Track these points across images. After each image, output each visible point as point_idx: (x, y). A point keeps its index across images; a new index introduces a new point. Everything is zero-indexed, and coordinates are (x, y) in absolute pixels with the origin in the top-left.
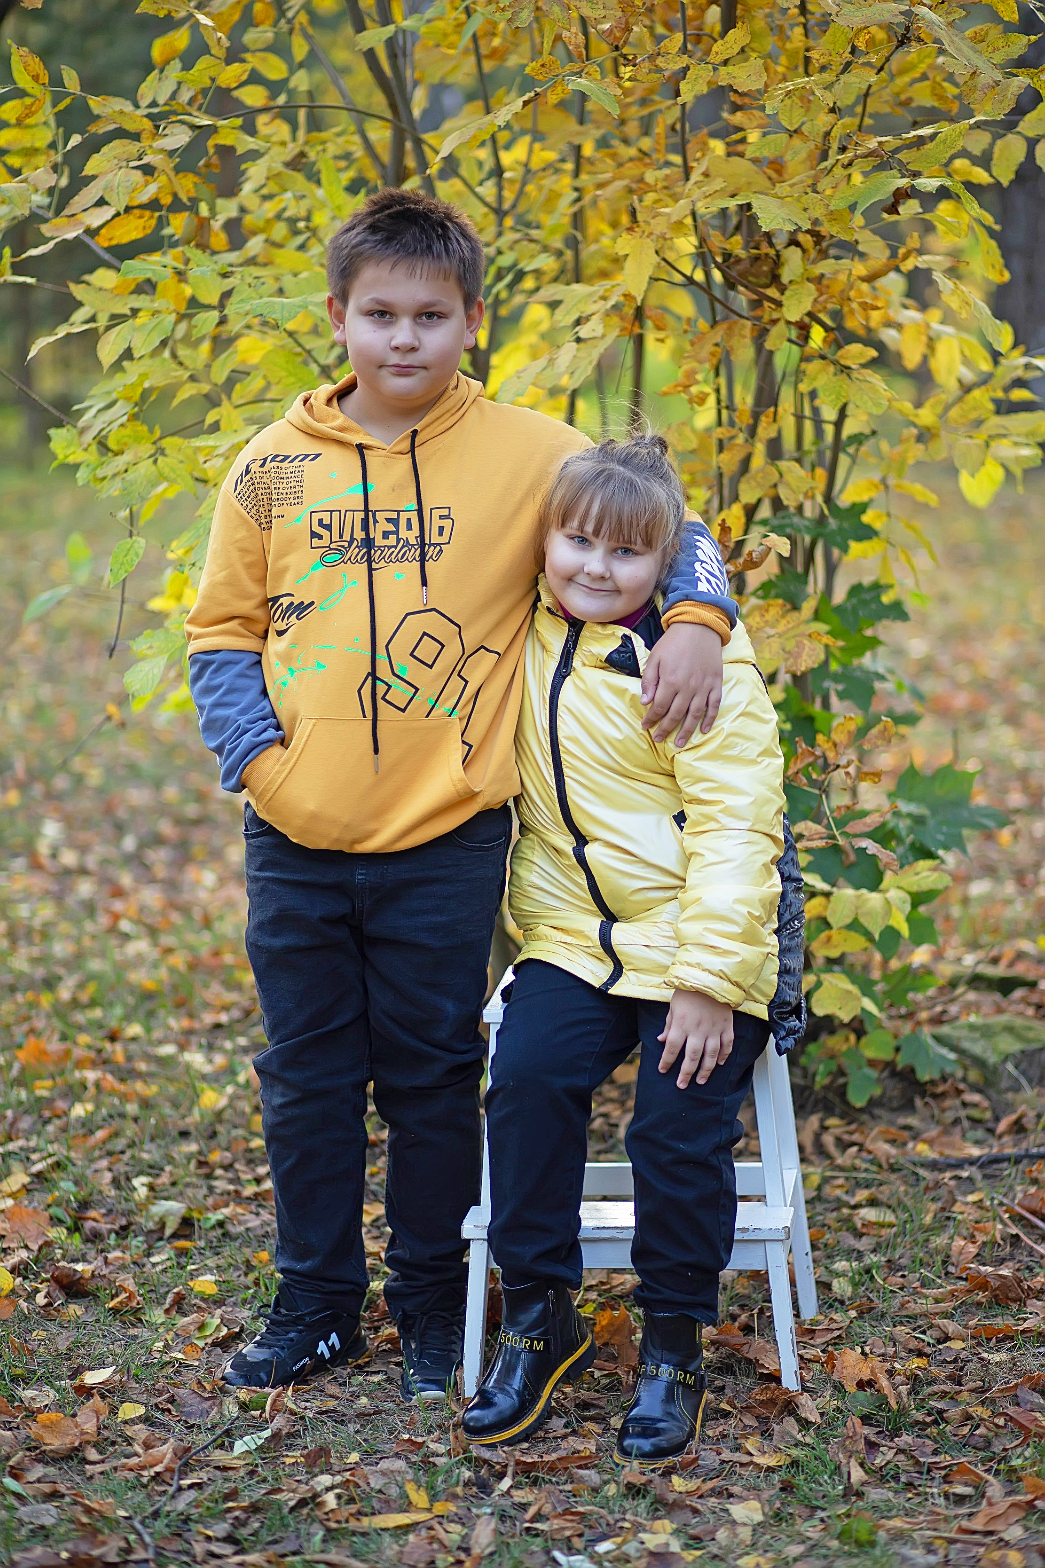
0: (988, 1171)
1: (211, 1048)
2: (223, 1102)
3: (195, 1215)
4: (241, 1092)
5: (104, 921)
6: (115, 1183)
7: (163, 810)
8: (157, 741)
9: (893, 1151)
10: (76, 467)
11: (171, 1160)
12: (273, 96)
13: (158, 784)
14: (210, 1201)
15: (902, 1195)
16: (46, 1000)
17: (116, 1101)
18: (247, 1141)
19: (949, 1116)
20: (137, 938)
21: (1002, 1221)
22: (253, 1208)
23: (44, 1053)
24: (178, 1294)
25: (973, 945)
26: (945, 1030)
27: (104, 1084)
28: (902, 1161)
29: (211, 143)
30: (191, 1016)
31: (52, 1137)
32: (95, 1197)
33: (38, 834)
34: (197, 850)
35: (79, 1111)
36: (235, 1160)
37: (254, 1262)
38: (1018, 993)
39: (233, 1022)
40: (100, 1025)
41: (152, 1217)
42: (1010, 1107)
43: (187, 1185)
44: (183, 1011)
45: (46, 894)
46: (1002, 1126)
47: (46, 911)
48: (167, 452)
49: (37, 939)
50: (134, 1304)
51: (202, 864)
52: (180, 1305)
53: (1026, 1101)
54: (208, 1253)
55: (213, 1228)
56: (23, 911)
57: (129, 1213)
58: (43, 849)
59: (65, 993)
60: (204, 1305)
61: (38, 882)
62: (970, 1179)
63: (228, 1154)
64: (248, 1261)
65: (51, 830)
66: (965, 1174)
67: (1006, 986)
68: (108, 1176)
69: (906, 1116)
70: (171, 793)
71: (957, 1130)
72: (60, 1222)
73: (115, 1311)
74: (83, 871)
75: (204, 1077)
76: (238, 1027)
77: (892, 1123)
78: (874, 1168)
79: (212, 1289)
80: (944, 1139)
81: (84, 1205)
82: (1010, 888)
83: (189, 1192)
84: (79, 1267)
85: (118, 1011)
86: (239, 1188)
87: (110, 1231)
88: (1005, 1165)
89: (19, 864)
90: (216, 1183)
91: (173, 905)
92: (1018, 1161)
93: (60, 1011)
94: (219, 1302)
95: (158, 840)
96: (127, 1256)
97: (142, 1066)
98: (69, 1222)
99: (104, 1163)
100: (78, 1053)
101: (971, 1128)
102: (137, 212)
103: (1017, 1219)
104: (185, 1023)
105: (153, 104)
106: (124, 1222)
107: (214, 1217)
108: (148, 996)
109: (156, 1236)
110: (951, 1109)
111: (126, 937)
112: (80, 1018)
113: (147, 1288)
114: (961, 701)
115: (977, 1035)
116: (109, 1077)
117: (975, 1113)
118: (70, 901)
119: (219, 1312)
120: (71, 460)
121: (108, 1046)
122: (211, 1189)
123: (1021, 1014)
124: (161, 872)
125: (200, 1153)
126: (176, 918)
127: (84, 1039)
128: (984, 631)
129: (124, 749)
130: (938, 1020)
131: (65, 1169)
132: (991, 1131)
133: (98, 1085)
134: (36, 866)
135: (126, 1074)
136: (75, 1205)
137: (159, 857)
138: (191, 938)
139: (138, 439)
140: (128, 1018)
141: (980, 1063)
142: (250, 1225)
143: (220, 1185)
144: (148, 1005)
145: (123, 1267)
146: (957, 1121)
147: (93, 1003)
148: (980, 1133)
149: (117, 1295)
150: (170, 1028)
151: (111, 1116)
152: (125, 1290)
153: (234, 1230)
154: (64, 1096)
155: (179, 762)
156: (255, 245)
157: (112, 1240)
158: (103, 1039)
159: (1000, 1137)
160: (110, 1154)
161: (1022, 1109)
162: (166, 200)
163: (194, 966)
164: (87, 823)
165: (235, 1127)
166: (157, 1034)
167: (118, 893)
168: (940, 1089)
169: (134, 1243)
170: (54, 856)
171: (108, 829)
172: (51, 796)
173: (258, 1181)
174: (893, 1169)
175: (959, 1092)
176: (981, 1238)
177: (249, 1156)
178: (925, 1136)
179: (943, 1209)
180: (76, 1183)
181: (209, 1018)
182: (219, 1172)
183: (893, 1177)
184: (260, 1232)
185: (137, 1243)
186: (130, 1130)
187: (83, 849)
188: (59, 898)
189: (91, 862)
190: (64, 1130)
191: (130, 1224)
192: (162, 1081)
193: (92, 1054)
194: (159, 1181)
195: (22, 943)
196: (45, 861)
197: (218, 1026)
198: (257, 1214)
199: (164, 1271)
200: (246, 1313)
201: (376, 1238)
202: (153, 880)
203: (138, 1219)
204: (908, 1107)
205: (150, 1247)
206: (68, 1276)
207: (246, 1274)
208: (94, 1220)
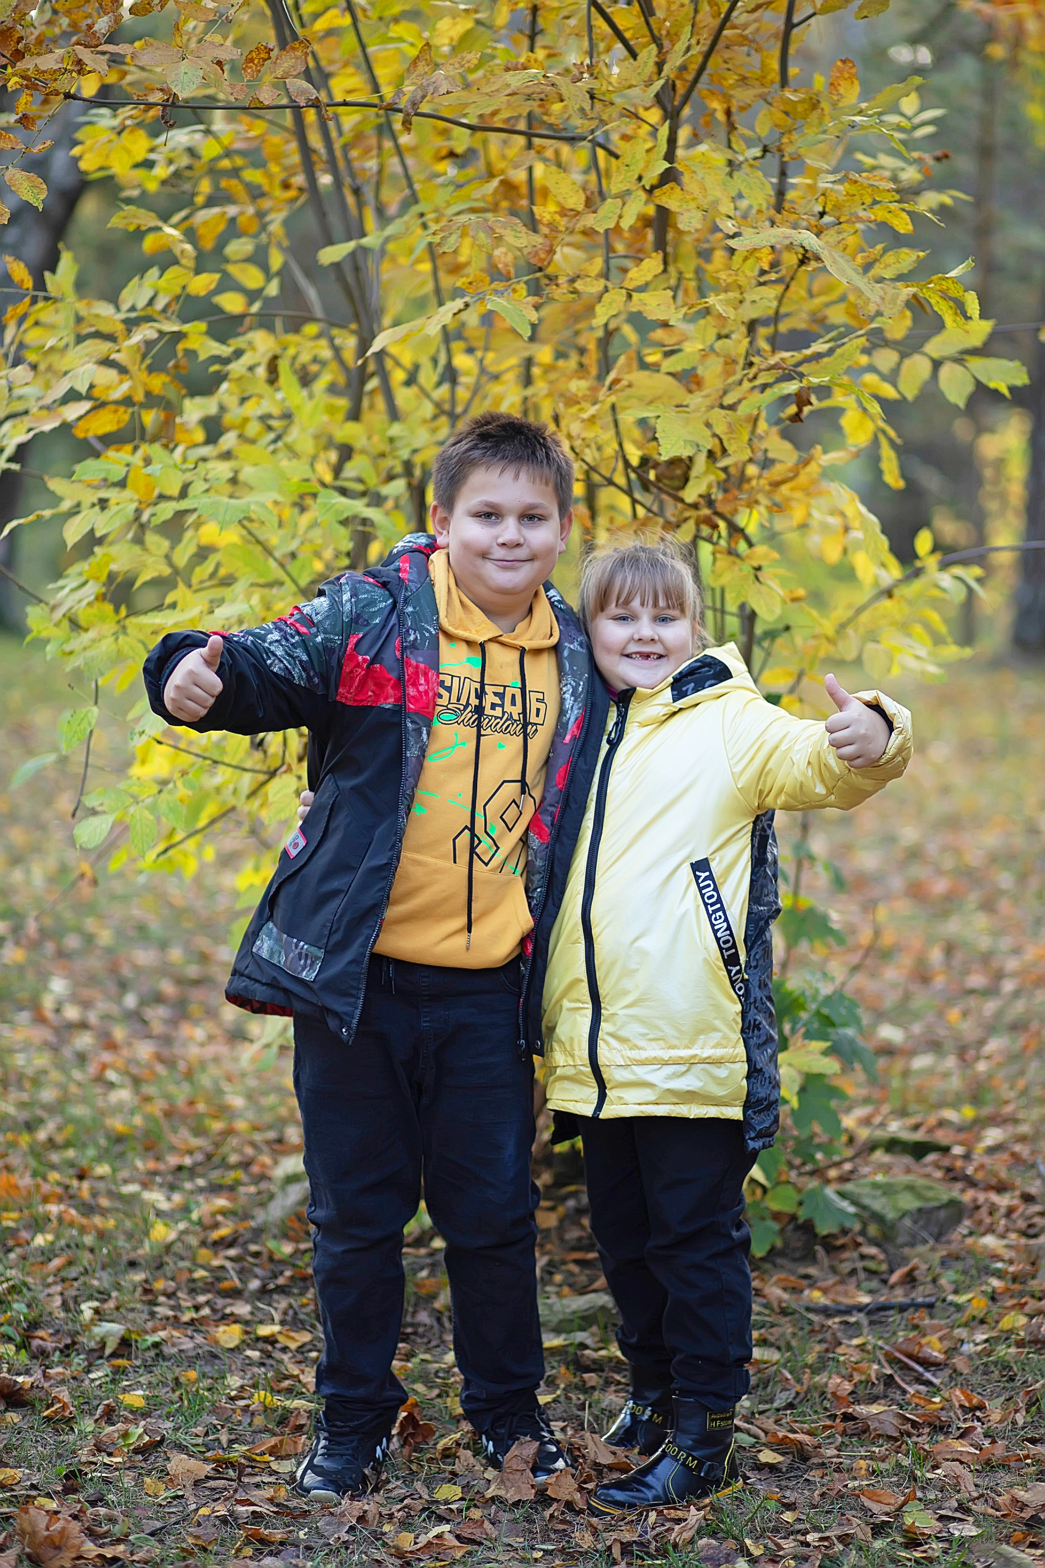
0: (875, 1318)
1: (172, 1188)
2: (172, 1236)
3: (134, 1336)
4: (192, 1228)
5: (92, 1069)
6: (65, 1306)
7: (165, 970)
8: (171, 905)
9: (786, 1296)
10: (47, 641)
11: (118, 1287)
12: (250, 303)
13: (163, 945)
14: (150, 1325)
15: (789, 1337)
16: (25, 1139)
17: (74, 1232)
18: (191, 1271)
19: (846, 1267)
20: (122, 1086)
21: (879, 1363)
22: (189, 1333)
23: (16, 1187)
24: (108, 1405)
25: (902, 1113)
26: (849, 1187)
27: (67, 1218)
28: (794, 1306)
29: (180, 347)
30: (158, 1159)
31: (11, 1264)
32: (44, 1318)
33: (46, 989)
34: (194, 1009)
35: (40, 1240)
36: (178, 1288)
37: (182, 1380)
38: (931, 1157)
39: (196, 1164)
40: (71, 1164)
41: (94, 1338)
42: (905, 1260)
43: (132, 1310)
44: (151, 1154)
45: (46, 1044)
46: (894, 1278)
47: (42, 1060)
48: (129, 631)
49: (27, 1085)
50: (67, 1414)
51: (196, 1022)
52: (109, 1415)
53: (919, 1255)
54: (141, 1371)
55: (148, 1349)
56: (19, 1060)
57: (74, 1334)
58: (48, 1003)
59: (42, 1135)
60: (131, 1416)
61: (41, 1034)
62: (857, 1323)
63: (173, 1284)
64: (177, 1379)
65: (58, 986)
66: (852, 1319)
67: (919, 1150)
68: (58, 1301)
69: (807, 1266)
70: (176, 954)
71: (854, 1279)
72: (10, 1339)
73: (48, 1419)
74: (83, 1025)
75: (159, 1214)
76: (199, 1169)
77: (793, 1273)
78: (767, 1312)
79: (139, 1403)
80: (840, 1288)
81: (34, 1325)
82: (950, 1062)
83: (131, 1316)
84: (20, 1379)
85: (91, 1152)
86: (179, 1314)
87: (55, 1349)
88: (891, 1312)
89: (24, 1016)
90: (157, 1309)
91: (160, 1058)
92: (902, 1308)
93: (37, 1152)
94: (146, 1415)
95: (159, 999)
96: (68, 1372)
97: (104, 1202)
98: (18, 1339)
99: (58, 1288)
100: (46, 1188)
101: (867, 1279)
102: (112, 407)
103: (892, 1361)
104: (152, 1165)
105: (133, 309)
106: (69, 1341)
107: (151, 1339)
108: (119, 1139)
109: (96, 1355)
110: (848, 1260)
111: (111, 1085)
112: (55, 1157)
113: (81, 1400)
114: (940, 886)
115: (879, 1193)
116: (73, 1212)
117: (871, 1265)
118: (67, 1053)
119: (143, 1423)
120: (45, 634)
121: (75, 1183)
122: (152, 1314)
123: (928, 1176)
124: (157, 1028)
125: (146, 1281)
126: (160, 1069)
127: (54, 1176)
128: (978, 821)
129: (136, 912)
130: (844, 1179)
131: (20, 1292)
132: (885, 1282)
133: (60, 1219)
134: (40, 1019)
135: (88, 1209)
136: (25, 1325)
137: (157, 1015)
138: (172, 1089)
139: (103, 619)
140: (99, 1159)
141: (878, 1218)
142: (184, 1347)
143: (163, 1311)
144: (119, 1148)
145: (63, 1382)
146: (853, 1272)
147: (67, 1145)
148: (874, 1284)
149: (52, 1405)
150: (137, 1169)
151: (68, 1246)
152: (59, 1401)
153: (168, 1350)
154: (28, 1227)
155: (187, 925)
156: (229, 440)
157: (56, 1356)
158: (71, 1177)
159: (892, 1287)
160: (63, 1280)
161: (915, 1261)
162: (139, 397)
163: (168, 1114)
164: (92, 980)
165: (182, 1259)
166: (124, 1174)
167: (111, 1046)
168: (840, 1242)
169: (76, 1360)
170: (58, 1011)
171: (113, 988)
172: (62, 954)
173: (197, 1308)
174: (784, 1312)
175: (858, 1245)
176: (857, 1378)
177: (192, 1285)
178: (819, 1284)
179: (827, 1351)
180: (29, 1306)
181: (173, 1160)
182: (162, 1299)
183: (784, 1320)
184: (193, 1354)
185: (78, 1361)
186: (86, 1258)
187: (86, 1004)
188: (55, 1049)
189: (93, 1018)
190: (24, 1258)
191: (74, 1343)
192: (121, 1216)
193: (59, 1190)
194: (106, 1306)
195: (11, 1088)
196: (49, 1015)
197: (180, 1168)
198: (192, 1338)
199: (100, 1386)
200: (169, 1425)
201: (300, 1362)
202: (149, 1036)
203: (80, 1339)
204: (809, 1257)
205: (90, 1365)
206: (8, 1386)
207: (174, 1391)
208: (42, 1339)
